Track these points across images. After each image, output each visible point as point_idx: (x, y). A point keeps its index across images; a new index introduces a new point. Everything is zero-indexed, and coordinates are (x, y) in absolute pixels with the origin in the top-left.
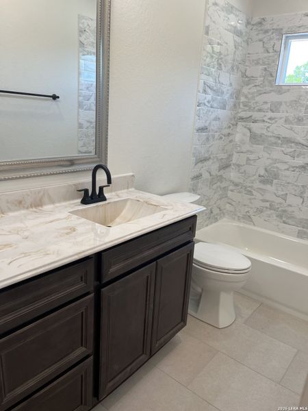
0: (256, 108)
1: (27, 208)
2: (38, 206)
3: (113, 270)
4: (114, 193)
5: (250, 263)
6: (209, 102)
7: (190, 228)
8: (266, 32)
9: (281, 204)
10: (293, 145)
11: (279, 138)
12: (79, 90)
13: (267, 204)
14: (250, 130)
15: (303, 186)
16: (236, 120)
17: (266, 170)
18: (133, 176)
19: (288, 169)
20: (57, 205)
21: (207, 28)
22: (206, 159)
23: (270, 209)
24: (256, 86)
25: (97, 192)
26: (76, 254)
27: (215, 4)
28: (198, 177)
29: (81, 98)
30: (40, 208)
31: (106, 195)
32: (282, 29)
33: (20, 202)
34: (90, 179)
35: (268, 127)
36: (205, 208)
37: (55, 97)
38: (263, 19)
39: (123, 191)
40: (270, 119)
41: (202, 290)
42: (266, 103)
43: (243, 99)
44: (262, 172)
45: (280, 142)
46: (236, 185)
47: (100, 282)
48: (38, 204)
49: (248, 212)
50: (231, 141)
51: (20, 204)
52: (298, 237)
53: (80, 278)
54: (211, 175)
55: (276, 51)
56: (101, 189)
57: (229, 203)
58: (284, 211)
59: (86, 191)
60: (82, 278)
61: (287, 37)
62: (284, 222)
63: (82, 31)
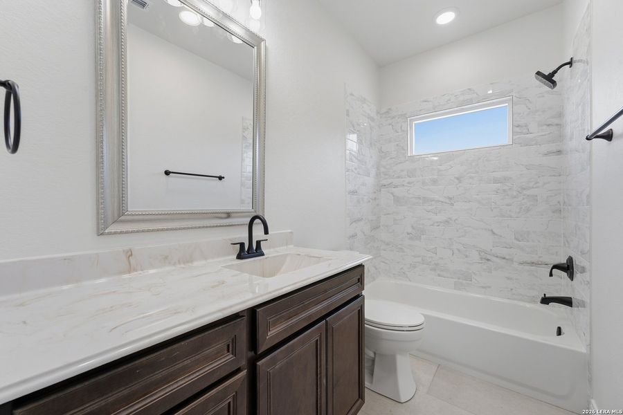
0: (395, 176)
1: (174, 264)
2: (188, 262)
3: (272, 333)
4: (272, 250)
5: (423, 318)
6: (355, 169)
7: (359, 279)
8: (394, 117)
9: (432, 257)
10: (433, 203)
11: (420, 198)
12: (242, 172)
13: (420, 259)
14: (392, 194)
15: (450, 239)
16: (380, 187)
17: (413, 227)
18: (291, 233)
19: (432, 225)
20: (210, 261)
21: (348, 111)
22: (359, 220)
23: (423, 264)
24: (391, 158)
25: (254, 247)
26: (219, 311)
27: (352, 95)
28: (354, 236)
29: (243, 179)
30: (190, 264)
31: (264, 251)
32: (406, 114)
33: (166, 258)
34: (247, 235)
35: (408, 190)
36: (371, 257)
37: (220, 178)
38: (390, 109)
39: (281, 248)
40: (409, 183)
41: (375, 354)
42: (402, 171)
43: (382, 170)
44: (410, 230)
45: (421, 201)
46: (388, 244)
47: (256, 353)
48: (188, 260)
49: (402, 268)
50: (378, 205)
51: (166, 259)
52: (455, 289)
53: (226, 347)
54: (365, 235)
55: (403, 131)
56: (258, 243)
57: (383, 262)
58: (437, 264)
59: (242, 245)
60: (228, 346)
61: (410, 120)
62: (439, 275)
63: (245, 129)
